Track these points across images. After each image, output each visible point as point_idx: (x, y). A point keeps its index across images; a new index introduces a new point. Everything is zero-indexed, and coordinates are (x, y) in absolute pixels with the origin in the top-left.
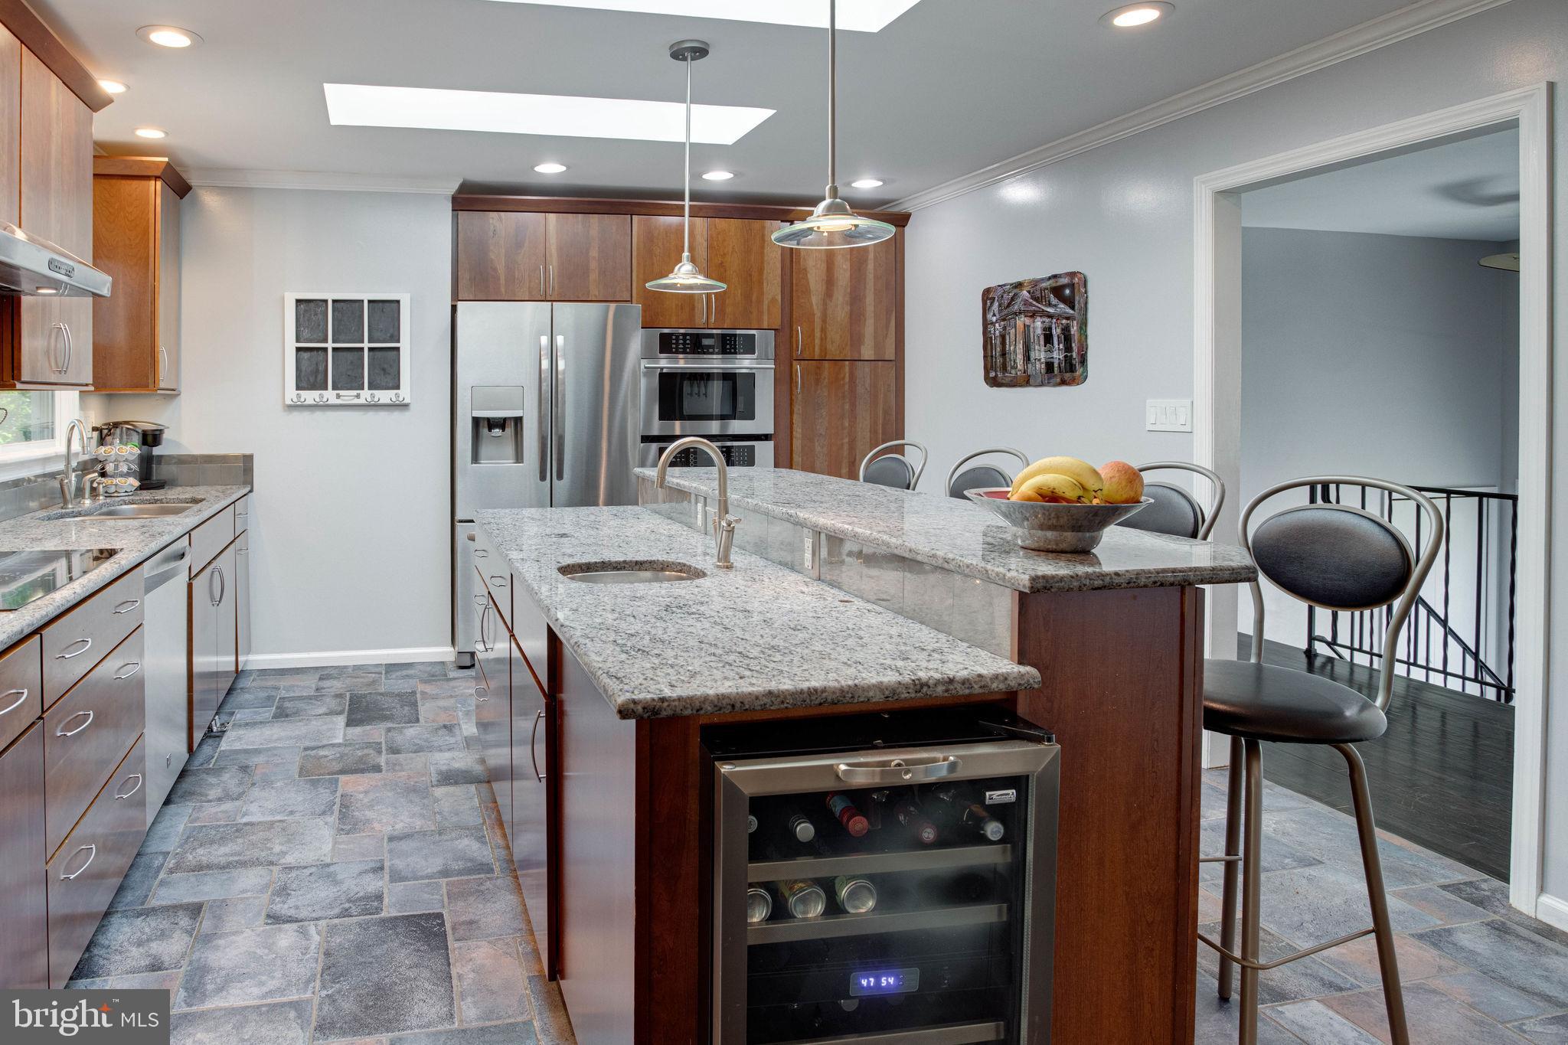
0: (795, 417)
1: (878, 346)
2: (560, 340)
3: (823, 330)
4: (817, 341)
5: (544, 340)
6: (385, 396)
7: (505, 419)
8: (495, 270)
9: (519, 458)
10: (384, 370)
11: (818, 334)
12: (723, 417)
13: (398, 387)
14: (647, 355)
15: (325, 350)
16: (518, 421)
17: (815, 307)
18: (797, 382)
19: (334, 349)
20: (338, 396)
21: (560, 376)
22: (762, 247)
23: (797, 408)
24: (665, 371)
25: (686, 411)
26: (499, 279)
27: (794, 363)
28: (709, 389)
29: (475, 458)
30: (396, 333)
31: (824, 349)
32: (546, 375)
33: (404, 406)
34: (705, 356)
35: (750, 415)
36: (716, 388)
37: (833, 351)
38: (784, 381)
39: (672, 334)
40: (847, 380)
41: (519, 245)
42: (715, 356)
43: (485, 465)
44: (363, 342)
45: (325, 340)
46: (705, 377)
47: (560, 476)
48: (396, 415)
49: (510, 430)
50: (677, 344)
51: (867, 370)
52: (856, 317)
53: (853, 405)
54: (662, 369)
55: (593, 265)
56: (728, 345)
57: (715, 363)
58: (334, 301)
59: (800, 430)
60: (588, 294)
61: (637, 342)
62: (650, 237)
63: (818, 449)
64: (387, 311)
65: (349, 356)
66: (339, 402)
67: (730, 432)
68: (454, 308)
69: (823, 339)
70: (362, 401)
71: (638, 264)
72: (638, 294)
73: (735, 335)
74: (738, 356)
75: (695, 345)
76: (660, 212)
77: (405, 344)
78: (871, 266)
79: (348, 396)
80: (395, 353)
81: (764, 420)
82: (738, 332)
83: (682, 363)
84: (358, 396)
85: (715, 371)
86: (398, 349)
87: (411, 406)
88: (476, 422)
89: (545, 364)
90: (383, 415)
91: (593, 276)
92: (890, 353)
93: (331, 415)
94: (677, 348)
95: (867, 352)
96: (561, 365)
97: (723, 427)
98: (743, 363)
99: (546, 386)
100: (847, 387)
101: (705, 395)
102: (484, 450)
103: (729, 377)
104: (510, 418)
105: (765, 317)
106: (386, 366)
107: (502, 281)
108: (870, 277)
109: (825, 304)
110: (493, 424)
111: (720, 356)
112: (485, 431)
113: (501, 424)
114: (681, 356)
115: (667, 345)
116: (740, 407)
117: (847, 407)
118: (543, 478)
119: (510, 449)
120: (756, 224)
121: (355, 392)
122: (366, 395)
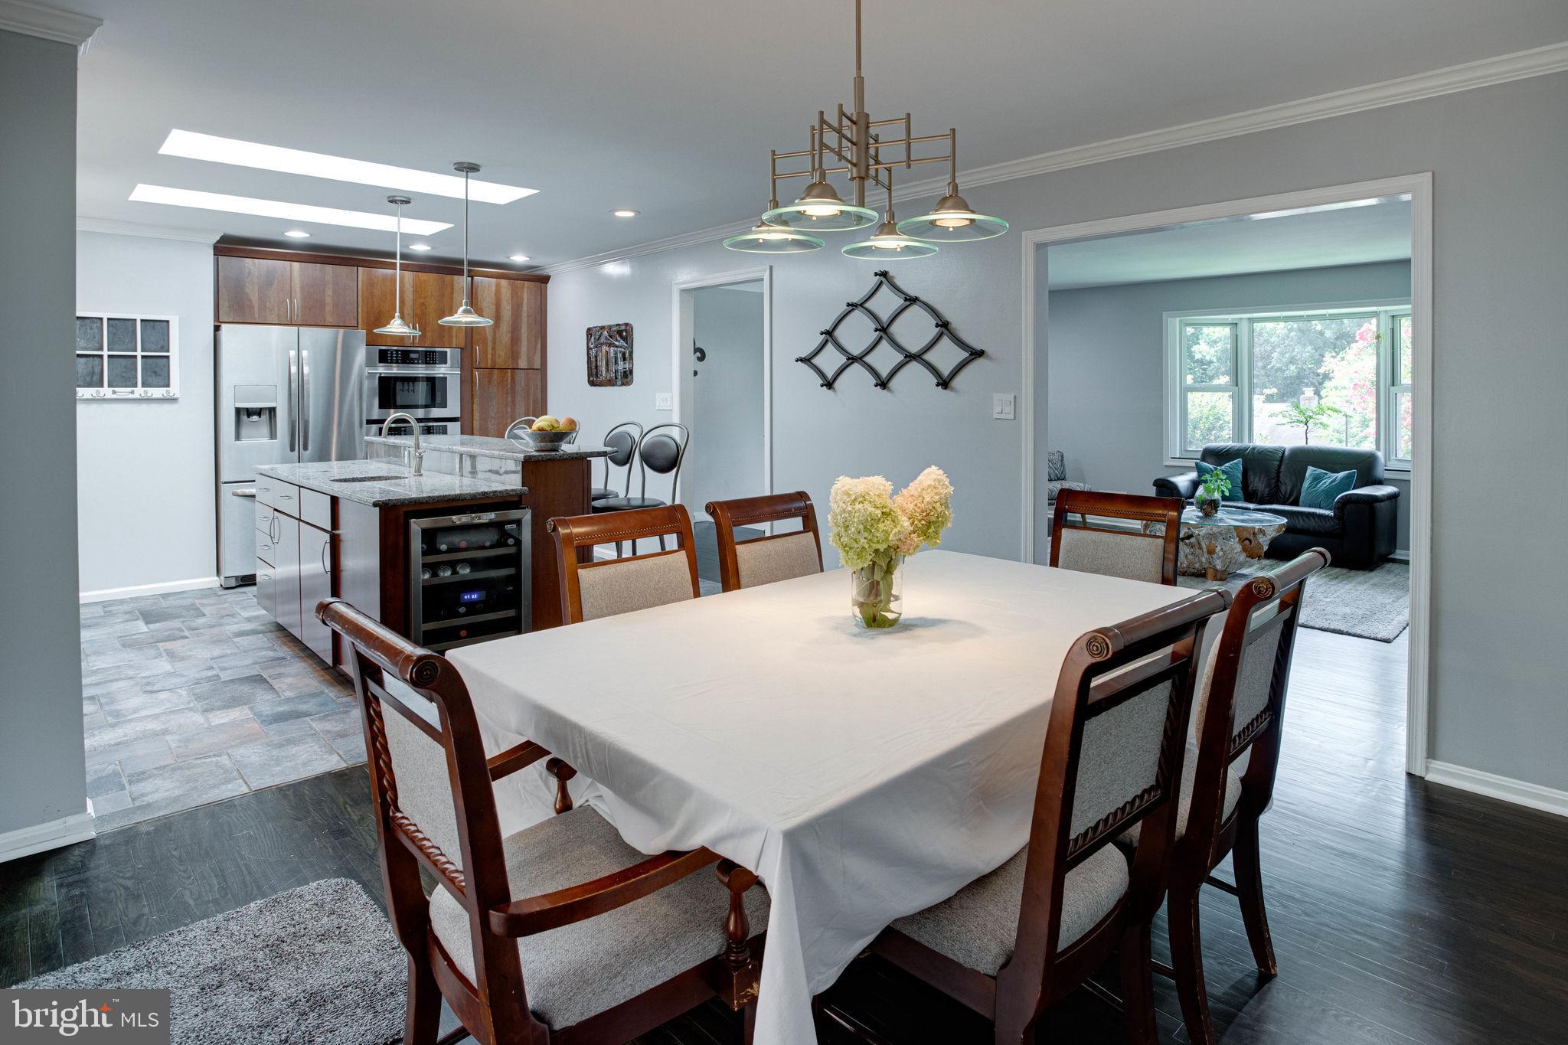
0: (475, 406)
1: (530, 360)
2: (305, 353)
3: (494, 349)
4: (489, 356)
5: (293, 353)
6: (157, 392)
7: (261, 409)
8: (251, 301)
9: (273, 435)
10: (155, 372)
11: (490, 351)
12: (426, 406)
13: (168, 385)
14: (369, 363)
15: (101, 357)
16: (272, 411)
17: (488, 334)
18: (476, 383)
19: (109, 356)
20: (114, 392)
21: (305, 378)
22: (452, 293)
23: (476, 400)
24: (382, 375)
25: (399, 403)
26: (253, 307)
27: (475, 370)
28: (416, 387)
29: (238, 437)
30: (166, 345)
31: (494, 361)
32: (294, 377)
33: (174, 400)
34: (412, 365)
35: (444, 405)
36: (422, 388)
37: (500, 362)
38: (467, 382)
39: (388, 350)
40: (509, 381)
41: (269, 284)
42: (420, 366)
43: (244, 442)
44: (136, 351)
45: (101, 349)
46: (413, 380)
47: (306, 448)
48: (167, 406)
49: (265, 417)
50: (392, 357)
51: (523, 375)
52: (515, 340)
53: (513, 397)
54: (381, 374)
55: (328, 300)
56: (430, 358)
57: (420, 370)
58: (109, 319)
59: (478, 415)
60: (325, 321)
61: (361, 354)
62: (371, 284)
63: (490, 426)
64: (158, 330)
65: (123, 362)
66: (115, 396)
67: (432, 416)
68: (217, 328)
69: (494, 355)
70: (136, 395)
71: (363, 301)
72: (363, 322)
73: (435, 351)
74: (437, 366)
75: (405, 358)
76: (379, 266)
77: (174, 354)
78: (525, 308)
79: (123, 392)
80: (165, 360)
81: (453, 409)
82: (437, 349)
83: (395, 370)
84: (132, 392)
85: (421, 375)
86: (168, 357)
87: (180, 400)
88: (238, 411)
89: (294, 369)
90: (155, 406)
91: (329, 308)
92: (537, 364)
93: (106, 406)
94: (391, 360)
95: (523, 363)
96: (306, 370)
97: (426, 413)
98: (440, 370)
99: (294, 386)
100: (509, 386)
101: (413, 391)
102: (244, 431)
103: (431, 381)
104: (266, 408)
105: (454, 340)
106: (156, 370)
107: (256, 309)
108: (525, 314)
109: (495, 333)
110: (250, 412)
111: (424, 366)
112: (244, 418)
113: (259, 412)
114: (394, 365)
115: (384, 357)
116: (438, 399)
117: (509, 399)
118: (292, 449)
119: (265, 430)
120: (448, 278)
121: (129, 389)
122: (139, 391)
